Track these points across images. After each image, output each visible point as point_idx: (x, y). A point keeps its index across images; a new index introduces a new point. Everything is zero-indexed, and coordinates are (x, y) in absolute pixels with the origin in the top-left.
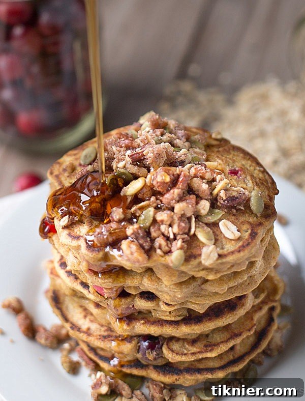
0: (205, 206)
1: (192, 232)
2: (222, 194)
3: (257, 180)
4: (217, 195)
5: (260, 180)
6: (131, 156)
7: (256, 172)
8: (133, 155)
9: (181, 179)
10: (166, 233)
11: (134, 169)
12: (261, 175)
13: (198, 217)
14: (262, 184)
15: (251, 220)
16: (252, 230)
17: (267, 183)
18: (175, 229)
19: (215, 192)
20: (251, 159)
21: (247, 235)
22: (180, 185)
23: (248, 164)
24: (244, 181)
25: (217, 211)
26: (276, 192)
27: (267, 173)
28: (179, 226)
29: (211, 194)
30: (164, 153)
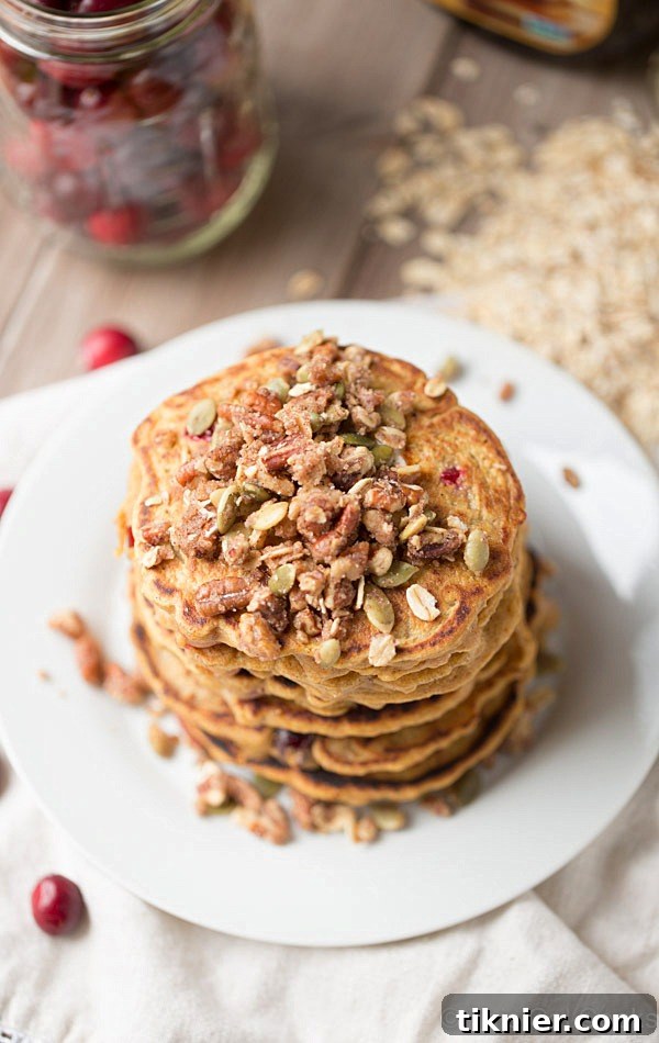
0: (384, 558)
1: (358, 606)
2: (415, 541)
3: (491, 492)
4: (407, 541)
5: (496, 491)
6: (267, 460)
7: (493, 472)
8: (271, 458)
9: (344, 518)
10: (315, 605)
11: (271, 483)
12: (500, 480)
13: (371, 578)
14: (498, 501)
15: (463, 583)
16: (462, 603)
17: (508, 499)
18: (330, 603)
19: (404, 535)
20: (490, 442)
21: (451, 612)
22: (342, 528)
23: (481, 452)
24: (466, 495)
25: (406, 565)
26: (521, 518)
27: (513, 475)
28: (335, 599)
29: (397, 538)
30: (323, 462)
